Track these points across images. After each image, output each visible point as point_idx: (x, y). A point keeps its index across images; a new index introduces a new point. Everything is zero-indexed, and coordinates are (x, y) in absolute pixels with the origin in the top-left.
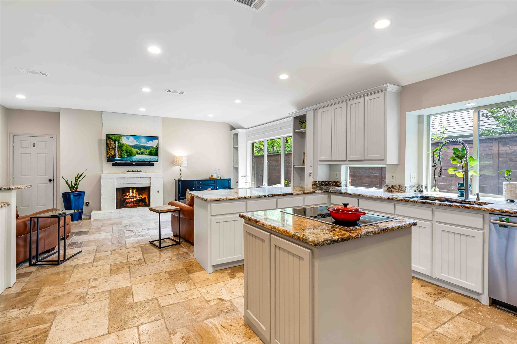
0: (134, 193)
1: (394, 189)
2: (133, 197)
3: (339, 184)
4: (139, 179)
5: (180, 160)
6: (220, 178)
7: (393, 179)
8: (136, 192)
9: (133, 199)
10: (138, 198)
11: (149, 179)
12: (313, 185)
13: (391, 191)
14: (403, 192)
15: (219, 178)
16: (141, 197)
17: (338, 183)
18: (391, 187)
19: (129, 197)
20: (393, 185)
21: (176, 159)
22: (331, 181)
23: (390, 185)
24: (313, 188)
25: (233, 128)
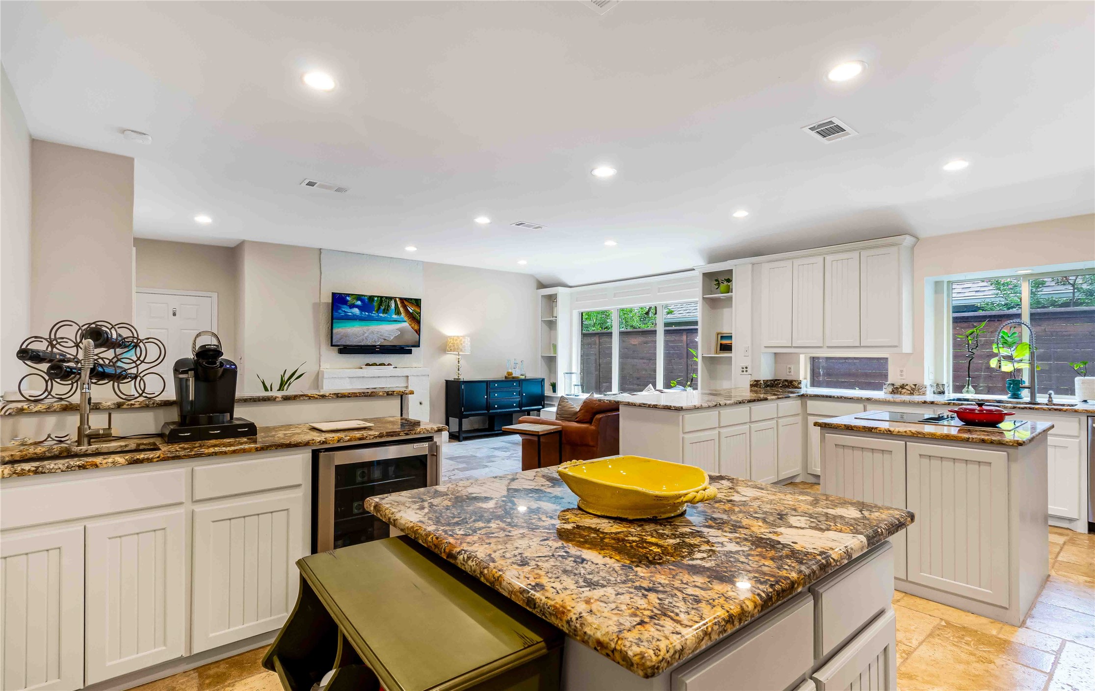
1: (905, 390)
3: (796, 384)
4: (389, 378)
5: (462, 344)
6: (525, 377)
7: (901, 375)
11: (405, 379)
12: (752, 386)
13: (899, 393)
14: (921, 393)
15: (523, 377)
17: (794, 382)
18: (899, 386)
20: (904, 384)
21: (452, 342)
22: (779, 380)
23: (898, 384)
24: (751, 391)
25: (541, 285)
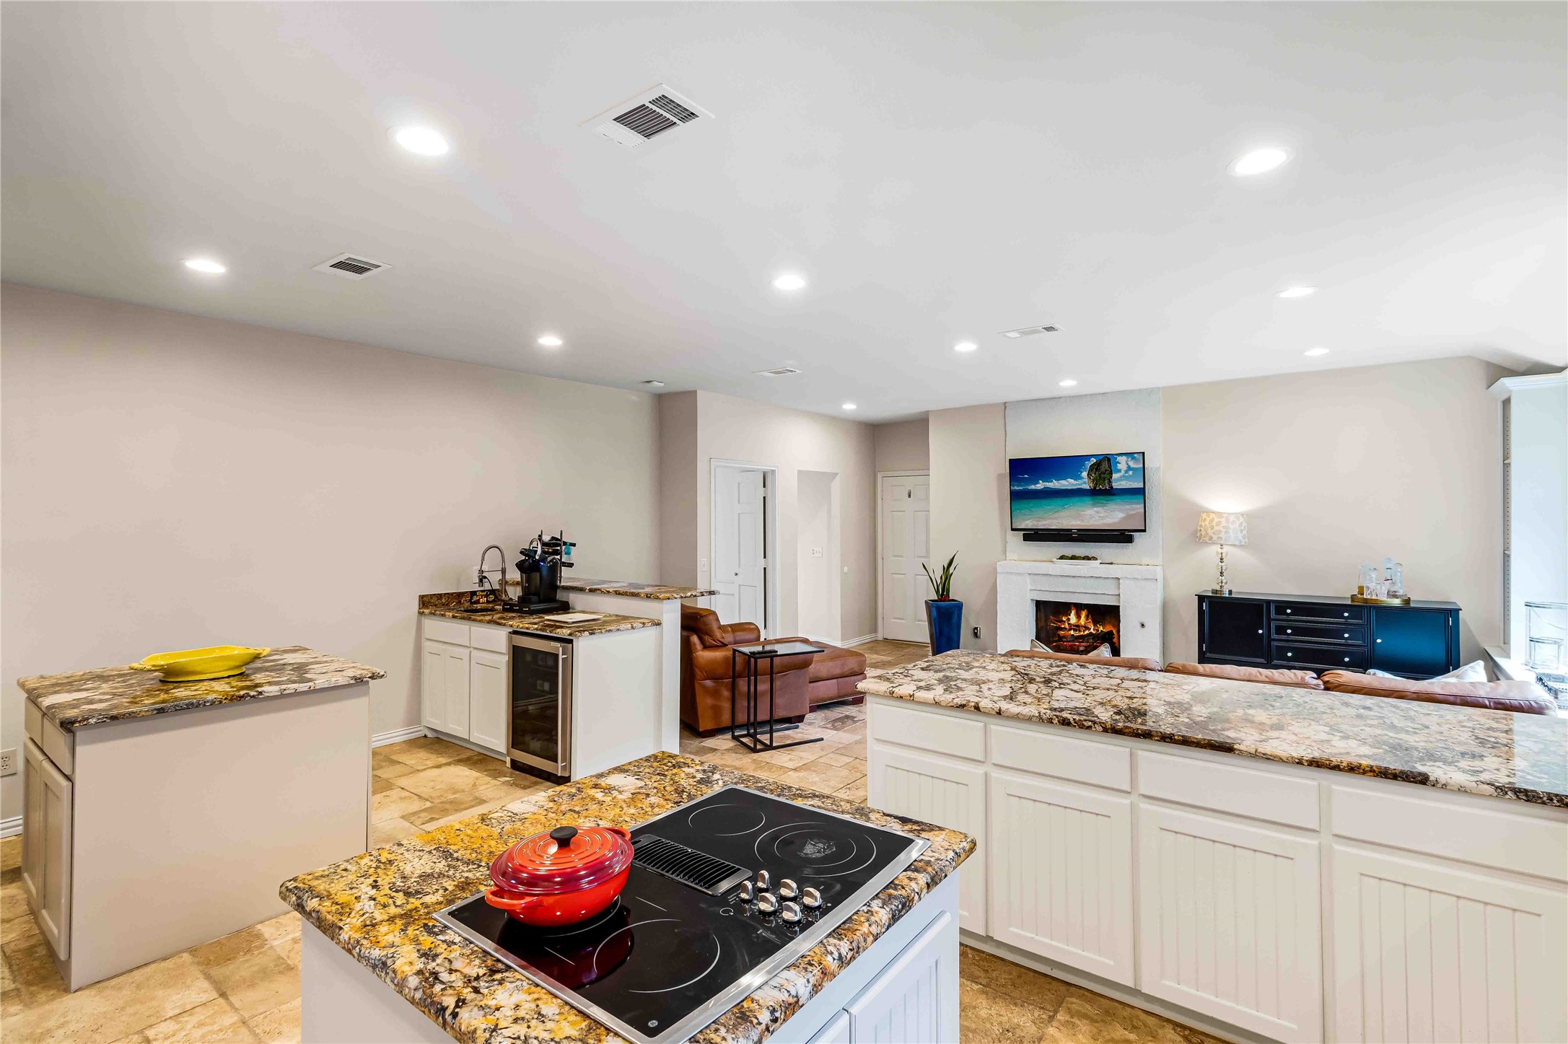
0: (1081, 617)
2: (1078, 626)
4: (1088, 580)
6: (1407, 601)
8: (1087, 617)
9: (1080, 631)
10: (1092, 630)
11: (1113, 583)
16: (1101, 629)
19: (1067, 626)
21: (1200, 523)
